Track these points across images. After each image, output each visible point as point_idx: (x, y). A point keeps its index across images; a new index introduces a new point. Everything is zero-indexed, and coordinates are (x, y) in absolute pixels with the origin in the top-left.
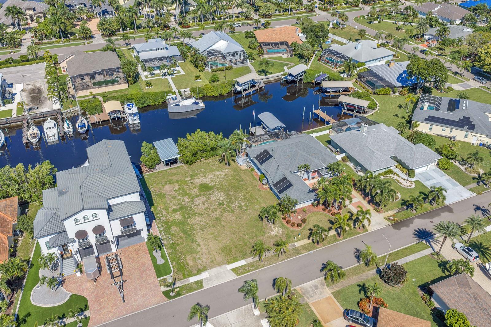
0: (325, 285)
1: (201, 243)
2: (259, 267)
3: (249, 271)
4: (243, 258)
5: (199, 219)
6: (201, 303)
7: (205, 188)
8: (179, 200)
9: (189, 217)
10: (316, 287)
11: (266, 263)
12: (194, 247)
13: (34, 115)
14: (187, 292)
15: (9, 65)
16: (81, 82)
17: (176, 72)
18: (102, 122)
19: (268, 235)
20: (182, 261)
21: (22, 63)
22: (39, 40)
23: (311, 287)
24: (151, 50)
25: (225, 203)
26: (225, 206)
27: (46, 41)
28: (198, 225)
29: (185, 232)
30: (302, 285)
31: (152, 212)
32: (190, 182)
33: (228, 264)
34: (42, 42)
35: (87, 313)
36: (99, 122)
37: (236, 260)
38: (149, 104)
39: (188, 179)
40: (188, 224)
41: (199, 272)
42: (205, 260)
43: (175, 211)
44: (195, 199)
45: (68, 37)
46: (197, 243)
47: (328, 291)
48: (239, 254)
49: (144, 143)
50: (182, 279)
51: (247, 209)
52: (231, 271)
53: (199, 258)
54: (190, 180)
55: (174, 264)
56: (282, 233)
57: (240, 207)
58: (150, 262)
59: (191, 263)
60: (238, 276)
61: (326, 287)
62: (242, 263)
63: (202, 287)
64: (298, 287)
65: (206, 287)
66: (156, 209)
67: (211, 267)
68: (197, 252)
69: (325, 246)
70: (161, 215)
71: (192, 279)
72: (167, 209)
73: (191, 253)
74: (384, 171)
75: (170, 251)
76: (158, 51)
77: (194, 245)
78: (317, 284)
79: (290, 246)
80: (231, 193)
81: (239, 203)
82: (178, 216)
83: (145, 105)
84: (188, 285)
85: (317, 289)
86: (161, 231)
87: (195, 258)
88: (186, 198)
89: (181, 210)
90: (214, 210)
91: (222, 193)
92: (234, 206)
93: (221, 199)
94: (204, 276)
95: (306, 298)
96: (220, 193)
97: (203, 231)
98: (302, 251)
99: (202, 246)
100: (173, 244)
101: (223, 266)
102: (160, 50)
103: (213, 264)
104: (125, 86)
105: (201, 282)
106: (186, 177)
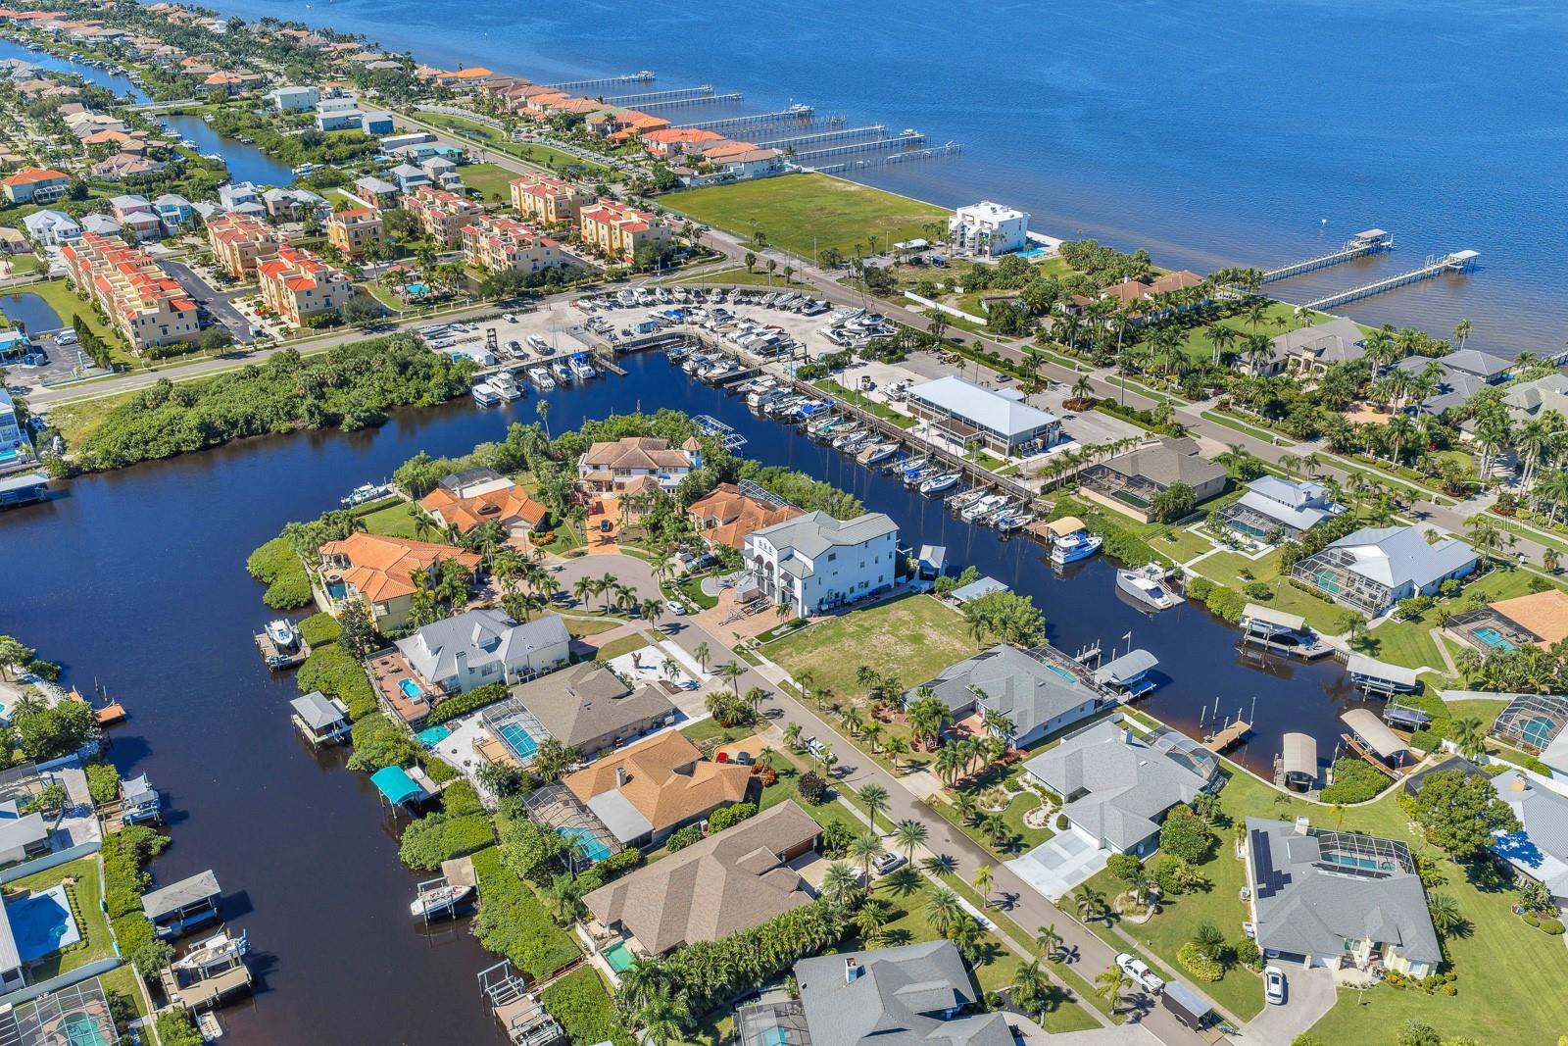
0: (785, 745)
1: (814, 653)
2: (796, 698)
3: (787, 693)
4: (805, 686)
5: (854, 643)
7: (917, 639)
8: (882, 625)
9: (853, 637)
11: (804, 702)
12: (808, 649)
13: (1008, 483)
14: (745, 659)
15: (1123, 416)
16: (1111, 481)
19: (851, 698)
20: (784, 646)
21: (1139, 423)
22: (1234, 404)
24: (1269, 497)
25: (893, 658)
27: (1241, 410)
28: (842, 646)
29: (828, 639)
30: (778, 727)
31: (851, 612)
32: (923, 626)
33: (791, 677)
34: (1234, 407)
35: (702, 611)
36: (1033, 533)
37: (799, 680)
39: (930, 624)
40: (842, 638)
41: (775, 661)
42: (791, 660)
43: (861, 626)
44: (889, 636)
46: (814, 650)
47: (778, 747)
48: (808, 681)
50: (759, 652)
52: (782, 681)
53: (792, 656)
54: (926, 625)
55: (777, 642)
58: (771, 627)
59: (783, 652)
60: (778, 686)
62: (798, 686)
63: (755, 665)
65: (756, 668)
66: (858, 613)
67: (783, 667)
68: (800, 653)
70: (847, 619)
71: (762, 658)
73: (798, 650)
74: (1051, 790)
75: (793, 635)
76: (1280, 504)
82: (851, 630)
83: (1116, 555)
84: (754, 656)
86: (820, 623)
87: (791, 653)
88: (886, 629)
89: (864, 629)
90: (875, 652)
91: (913, 653)
93: (899, 653)
94: (770, 664)
95: (762, 733)
96: (913, 651)
97: (835, 650)
99: (810, 655)
100: (805, 635)
101: (787, 674)
103: (788, 668)
104: (1144, 519)
105: (761, 663)
106: (932, 621)
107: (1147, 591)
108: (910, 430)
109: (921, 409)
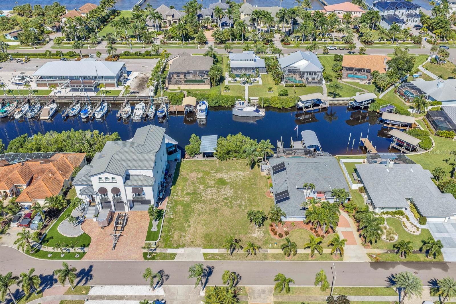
0: (273, 293)
1: (192, 225)
2: (226, 259)
3: (217, 260)
4: (217, 247)
5: (201, 205)
6: (165, 271)
7: (222, 182)
8: (196, 186)
9: (195, 202)
10: (264, 292)
11: (233, 258)
12: (185, 226)
13: (133, 98)
14: (160, 259)
16: (177, 78)
17: (256, 82)
18: (178, 112)
19: (250, 235)
20: (170, 234)
21: (146, 57)
22: (167, 40)
23: (259, 290)
24: (241, 60)
25: (230, 199)
26: (228, 201)
27: (171, 42)
28: (198, 210)
29: (185, 212)
30: (253, 286)
31: (171, 190)
32: (213, 174)
33: (203, 248)
34: (168, 42)
35: (86, 249)
36: (175, 112)
37: (211, 247)
38: (220, 104)
39: (212, 172)
40: (191, 207)
41: (178, 247)
42: (187, 239)
43: (188, 194)
44: (209, 189)
45: (188, 41)
46: (189, 224)
47: (272, 299)
48: (216, 243)
49: (193, 135)
50: (162, 248)
51: (244, 209)
52: (202, 255)
53: (184, 236)
54: (213, 173)
55: (163, 234)
56: (262, 238)
57: (240, 206)
58: (147, 228)
59: (176, 238)
60: (205, 260)
61: (272, 295)
62: (216, 251)
63: (173, 258)
64: (248, 286)
65: (176, 259)
66: (175, 188)
67: (189, 246)
68: (185, 231)
69: (294, 260)
70: (176, 195)
71: (170, 251)
72: (182, 191)
73: (180, 230)
74: (394, 210)
75: (166, 223)
76: (247, 61)
77: (186, 225)
78: (266, 290)
79: (263, 250)
80: (239, 192)
81: (241, 202)
82: (187, 199)
83: (217, 105)
84: (164, 253)
85: (263, 293)
86: (167, 206)
87: (181, 235)
88: (201, 187)
89: (192, 195)
90: (218, 202)
91: (232, 190)
92: (236, 203)
93: (228, 195)
94: (180, 251)
95: (249, 298)
96: (231, 189)
97: (199, 216)
98: (270, 258)
99: (192, 228)
100: (172, 219)
101: (199, 248)
102: (249, 61)
103: (192, 244)
104: (208, 87)
105: (175, 254)
106: (212, 170)
107: (254, 111)
108: (50, 95)
109: (47, 83)
